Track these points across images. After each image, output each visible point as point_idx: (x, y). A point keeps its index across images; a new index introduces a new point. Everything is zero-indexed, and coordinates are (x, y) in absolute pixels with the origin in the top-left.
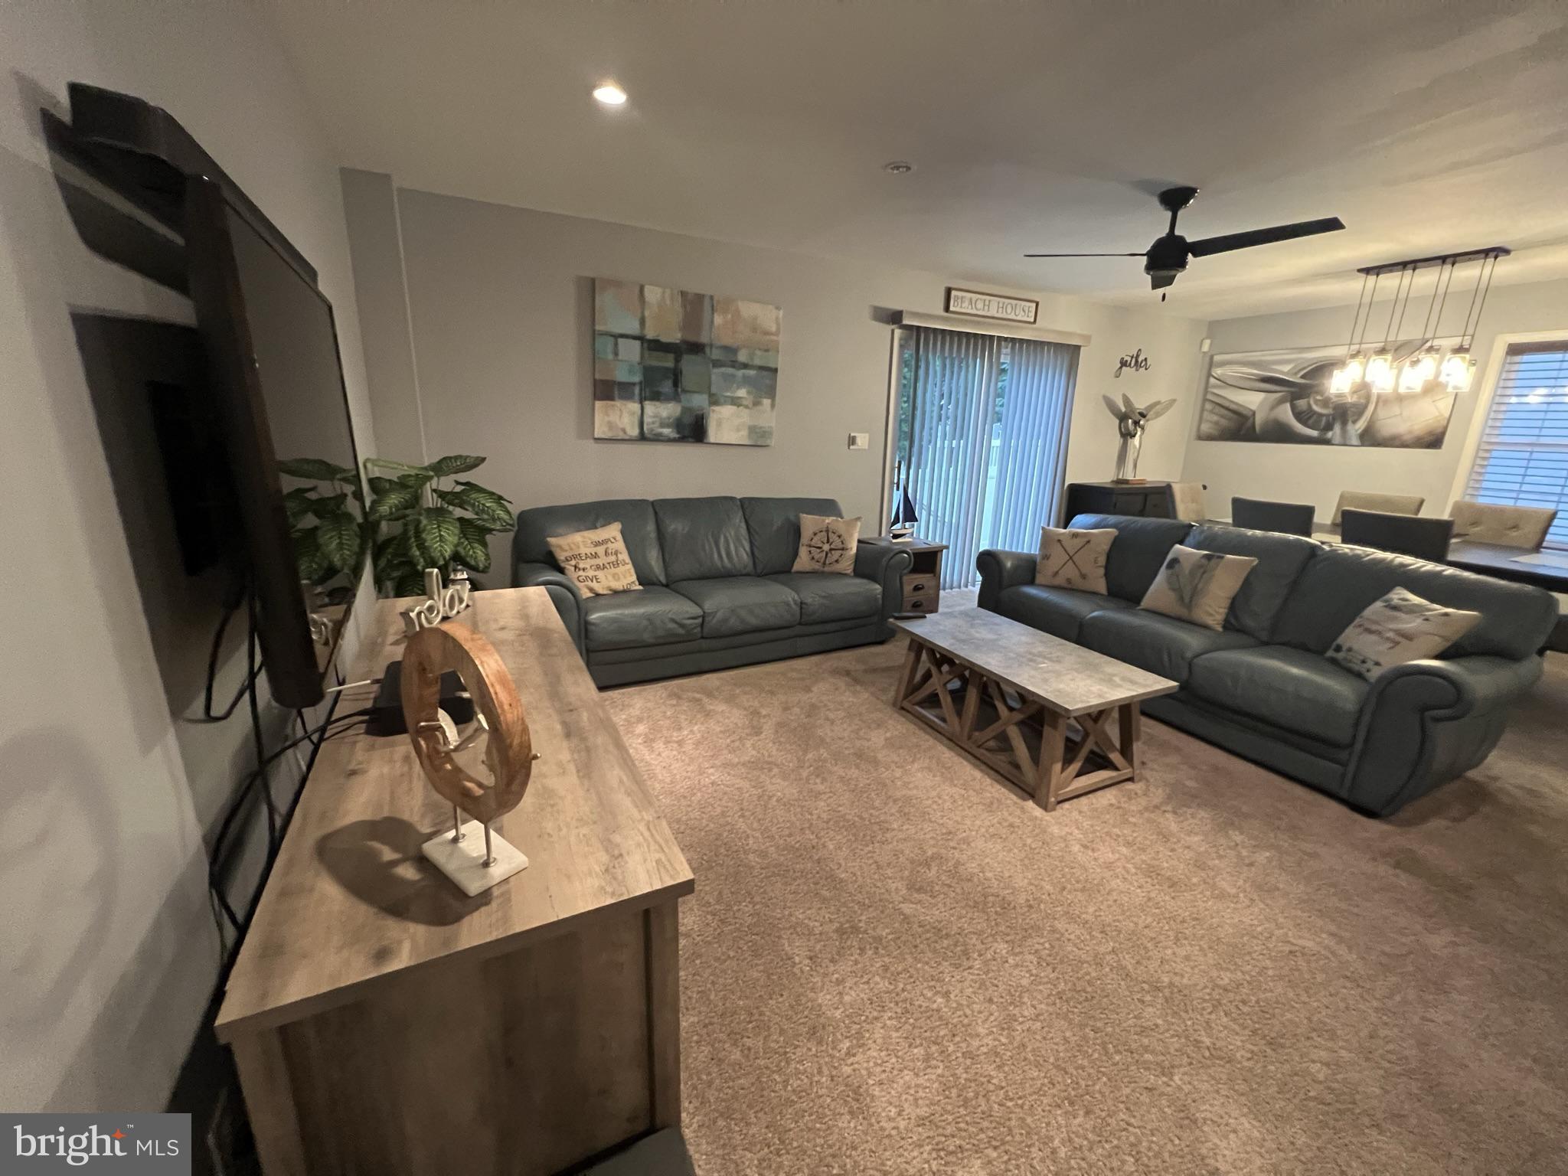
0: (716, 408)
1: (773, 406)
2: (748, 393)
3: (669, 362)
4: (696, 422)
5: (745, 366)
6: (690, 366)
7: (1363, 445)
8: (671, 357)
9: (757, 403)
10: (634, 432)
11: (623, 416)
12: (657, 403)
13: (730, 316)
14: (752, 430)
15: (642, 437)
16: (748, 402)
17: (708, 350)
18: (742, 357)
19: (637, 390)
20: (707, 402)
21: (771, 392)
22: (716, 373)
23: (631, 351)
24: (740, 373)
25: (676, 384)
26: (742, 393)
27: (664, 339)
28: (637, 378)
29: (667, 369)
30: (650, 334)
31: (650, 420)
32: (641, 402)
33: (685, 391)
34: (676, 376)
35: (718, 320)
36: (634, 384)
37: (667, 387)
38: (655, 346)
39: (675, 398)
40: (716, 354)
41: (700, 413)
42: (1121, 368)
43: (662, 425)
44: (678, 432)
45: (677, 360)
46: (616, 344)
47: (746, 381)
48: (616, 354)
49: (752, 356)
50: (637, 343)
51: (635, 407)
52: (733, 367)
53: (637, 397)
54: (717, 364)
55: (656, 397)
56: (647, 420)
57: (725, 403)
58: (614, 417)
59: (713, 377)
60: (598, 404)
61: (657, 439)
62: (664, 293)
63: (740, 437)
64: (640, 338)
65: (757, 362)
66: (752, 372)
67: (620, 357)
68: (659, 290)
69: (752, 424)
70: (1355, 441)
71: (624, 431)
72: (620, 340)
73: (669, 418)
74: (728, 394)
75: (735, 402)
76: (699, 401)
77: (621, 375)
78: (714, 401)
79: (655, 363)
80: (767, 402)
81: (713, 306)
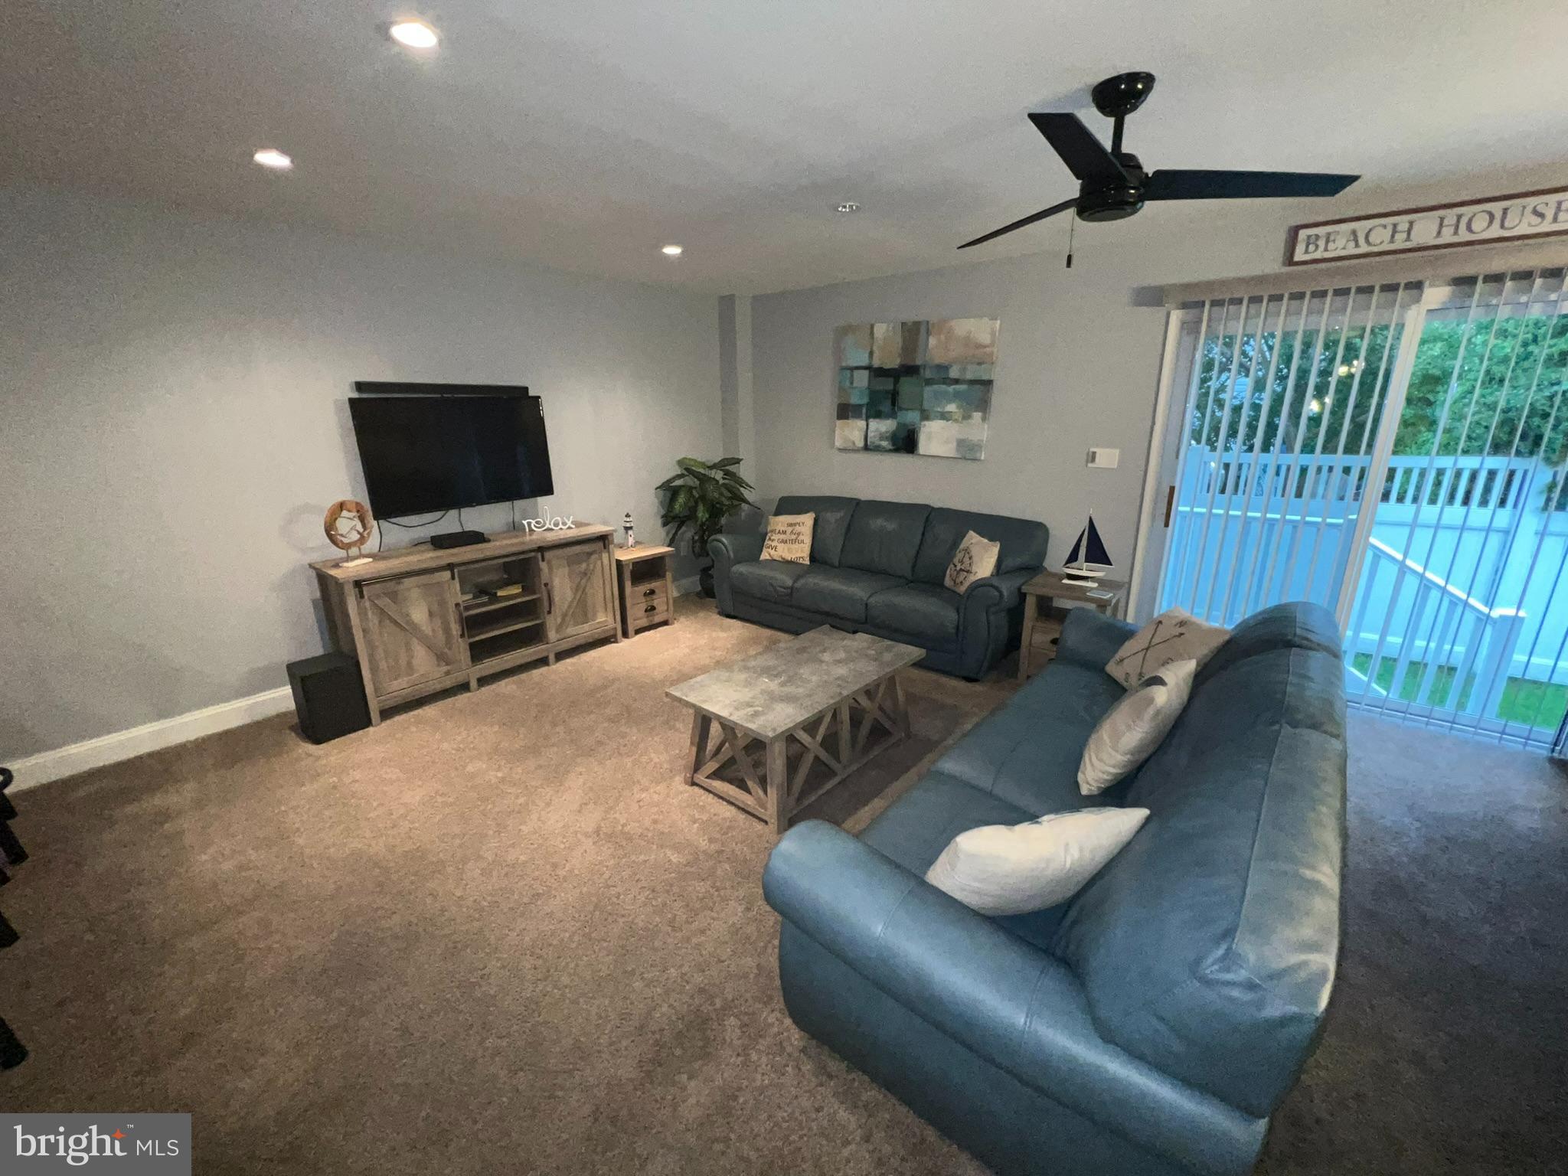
0: (926, 423)
1: (984, 419)
2: (958, 407)
3: (888, 384)
4: (909, 436)
5: (957, 381)
6: (907, 386)
8: (891, 380)
9: (967, 417)
10: (860, 444)
11: (854, 431)
12: (878, 420)
13: (943, 337)
14: (961, 443)
15: (866, 448)
16: (958, 416)
17: (922, 371)
18: (954, 373)
19: (864, 410)
20: (918, 418)
21: (983, 405)
22: (928, 391)
23: (862, 379)
24: (951, 389)
25: (893, 404)
26: (951, 407)
27: (887, 366)
28: (865, 400)
29: (887, 392)
30: (876, 363)
31: (873, 434)
32: (867, 421)
33: (901, 409)
34: (894, 397)
35: (932, 341)
36: (860, 406)
37: (886, 407)
38: (878, 373)
39: (892, 415)
40: (928, 374)
41: (911, 427)
43: (882, 438)
44: (893, 445)
45: (896, 382)
46: (852, 376)
47: (957, 396)
48: (852, 383)
49: (964, 370)
50: (866, 373)
51: (862, 423)
52: (944, 383)
53: (864, 416)
54: (929, 382)
55: (878, 415)
56: (870, 434)
57: (936, 418)
58: (847, 432)
59: (925, 396)
60: (839, 423)
61: (877, 449)
62: (888, 327)
63: (947, 450)
64: (868, 368)
65: (969, 376)
66: (963, 387)
67: (855, 385)
68: (884, 326)
69: (961, 437)
71: (854, 443)
72: (856, 373)
73: (887, 432)
74: (939, 410)
75: (944, 416)
76: (911, 417)
77: (855, 400)
78: (926, 416)
79: (878, 388)
80: (977, 416)
81: (928, 329)
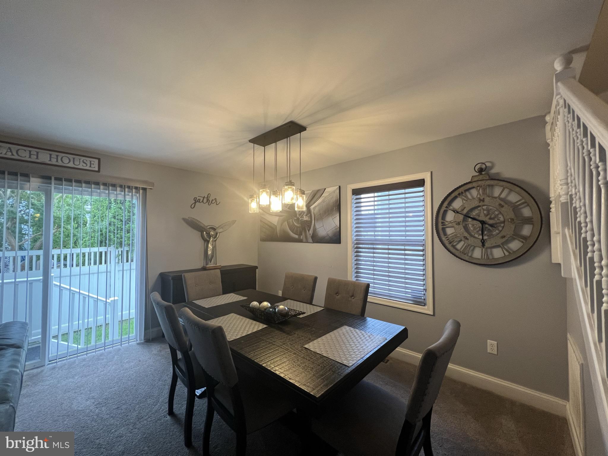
7: (313, 242)
42: (195, 203)
70: (310, 240)
